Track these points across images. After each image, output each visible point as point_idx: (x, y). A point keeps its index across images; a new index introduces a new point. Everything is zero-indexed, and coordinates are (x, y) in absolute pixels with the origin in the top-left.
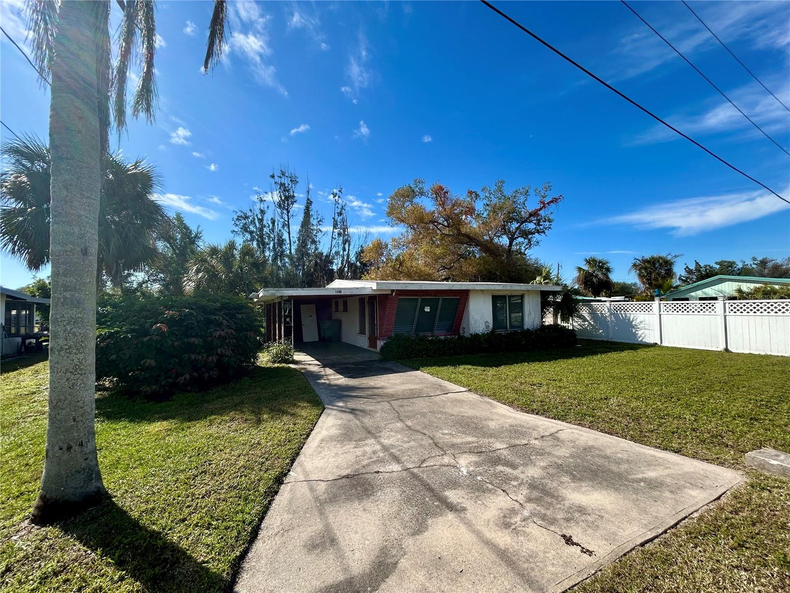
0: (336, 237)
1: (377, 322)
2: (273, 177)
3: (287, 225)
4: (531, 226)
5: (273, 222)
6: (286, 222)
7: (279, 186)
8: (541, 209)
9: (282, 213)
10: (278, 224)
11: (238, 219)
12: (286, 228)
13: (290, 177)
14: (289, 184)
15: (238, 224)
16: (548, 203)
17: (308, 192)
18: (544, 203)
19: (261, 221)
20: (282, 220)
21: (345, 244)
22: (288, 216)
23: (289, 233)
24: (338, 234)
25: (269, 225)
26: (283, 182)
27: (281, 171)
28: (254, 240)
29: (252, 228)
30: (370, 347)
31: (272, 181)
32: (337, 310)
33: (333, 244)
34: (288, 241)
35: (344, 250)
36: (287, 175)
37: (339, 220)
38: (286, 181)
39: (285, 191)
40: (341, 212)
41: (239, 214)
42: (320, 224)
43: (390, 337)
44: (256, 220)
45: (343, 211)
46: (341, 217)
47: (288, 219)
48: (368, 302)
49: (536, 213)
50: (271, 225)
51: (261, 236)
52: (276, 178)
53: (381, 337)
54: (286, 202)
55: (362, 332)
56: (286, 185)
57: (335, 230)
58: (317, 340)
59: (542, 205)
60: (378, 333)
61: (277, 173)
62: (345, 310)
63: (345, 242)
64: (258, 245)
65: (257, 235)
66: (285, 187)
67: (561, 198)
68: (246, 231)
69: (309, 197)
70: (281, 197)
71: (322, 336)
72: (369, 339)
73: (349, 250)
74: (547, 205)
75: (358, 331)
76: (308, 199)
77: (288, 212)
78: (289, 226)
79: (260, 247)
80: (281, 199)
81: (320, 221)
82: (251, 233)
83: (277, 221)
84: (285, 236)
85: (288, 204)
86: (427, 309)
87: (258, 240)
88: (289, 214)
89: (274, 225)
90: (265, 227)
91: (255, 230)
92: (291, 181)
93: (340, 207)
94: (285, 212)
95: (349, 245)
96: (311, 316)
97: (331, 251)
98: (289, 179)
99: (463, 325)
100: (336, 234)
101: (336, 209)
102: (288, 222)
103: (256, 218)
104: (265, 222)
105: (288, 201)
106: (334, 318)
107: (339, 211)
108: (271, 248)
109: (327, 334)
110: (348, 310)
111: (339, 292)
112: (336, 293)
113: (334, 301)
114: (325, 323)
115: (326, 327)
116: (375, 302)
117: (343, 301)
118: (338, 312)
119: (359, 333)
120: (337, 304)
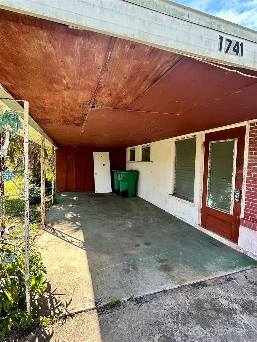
1: (241, 185)
30: (205, 226)
32: (133, 159)
48: (205, 145)
58: (110, 190)
60: (240, 209)
62: (147, 159)
71: (116, 187)
72: (203, 211)
75: (170, 189)
96: (104, 165)
106: (128, 168)
109: (122, 187)
110: (151, 159)
111: (234, 50)
112: (220, 49)
113: (129, 150)
114: (121, 174)
115: (122, 179)
116: (234, 142)
117: (143, 149)
118: (135, 161)
119: (173, 195)
120: (133, 153)
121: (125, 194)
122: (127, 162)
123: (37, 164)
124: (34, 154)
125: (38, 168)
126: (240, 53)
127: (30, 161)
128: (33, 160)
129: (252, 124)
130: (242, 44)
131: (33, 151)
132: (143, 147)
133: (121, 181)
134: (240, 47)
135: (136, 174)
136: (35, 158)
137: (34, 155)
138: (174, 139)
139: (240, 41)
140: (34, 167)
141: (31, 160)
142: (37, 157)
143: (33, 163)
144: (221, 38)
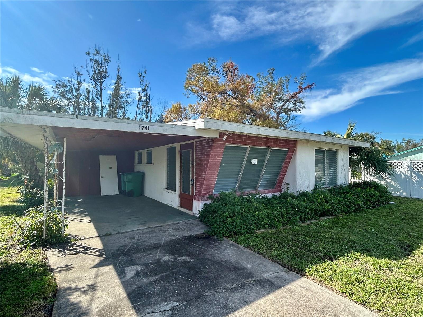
0: (141, 107)
1: (193, 176)
2: (88, 53)
3: (99, 94)
4: (291, 105)
5: (88, 92)
6: (99, 92)
7: (93, 62)
8: (300, 92)
9: (96, 85)
10: (92, 94)
11: (56, 87)
12: (99, 97)
13: (104, 56)
14: (102, 62)
15: (57, 91)
16: (305, 89)
17: (119, 70)
18: (302, 88)
19: (78, 90)
20: (96, 90)
21: (148, 113)
22: (101, 87)
23: (101, 101)
24: (142, 106)
25: (85, 95)
26: (97, 59)
27: (96, 50)
28: (70, 105)
29: (69, 96)
30: (181, 206)
31: (88, 57)
32: (140, 162)
33: (138, 112)
34: (100, 109)
35: (147, 118)
36: (101, 53)
37: (143, 94)
38: (101, 59)
39: (98, 66)
40: (145, 88)
41: (58, 83)
42: (128, 97)
43: (210, 197)
44: (74, 90)
45: (147, 88)
46: (145, 93)
47: (101, 90)
48: (180, 152)
49: (295, 95)
50: (86, 94)
51: (78, 103)
52: (92, 55)
53: (199, 196)
54: (100, 76)
55: (171, 187)
56: (100, 62)
57: (140, 103)
58: (117, 193)
59: (300, 90)
60: (194, 190)
61: (92, 51)
62: (150, 161)
63: (147, 112)
64: (74, 109)
65: (74, 102)
66: (99, 64)
67: (314, 85)
68: (64, 98)
69: (119, 74)
70: (95, 71)
71: (123, 189)
72: (181, 196)
73: (151, 118)
74: (304, 90)
75: (165, 185)
76: (119, 75)
77: (101, 84)
78: (101, 96)
79: (76, 112)
80: (95, 73)
81: (128, 94)
82: (69, 99)
83: (91, 91)
84: (98, 104)
85: (101, 78)
86: (255, 161)
87: (74, 105)
88: (102, 86)
89: (88, 94)
90: (81, 95)
91: (72, 97)
92: (105, 60)
93: (144, 84)
94: (98, 83)
95: (151, 114)
96: (111, 168)
97: (136, 118)
98: (103, 58)
99: (287, 179)
100: (141, 105)
101: (141, 86)
102: (101, 92)
103: (73, 87)
104: (81, 92)
105: (101, 75)
106: (136, 170)
107: (144, 87)
108: (86, 113)
109: (129, 187)
110: (153, 162)
111: (145, 129)
112: (140, 129)
113: (137, 153)
114: (127, 176)
115: (128, 180)
116: (190, 151)
117: (147, 153)
118: (141, 164)
119: (166, 189)
120: (140, 156)
121: (131, 194)
122: (135, 164)
123: (34, 169)
124: (30, 158)
125: (35, 173)
126: (148, 129)
127: (26, 167)
128: (30, 165)
129: (196, 142)
130: (148, 127)
131: (29, 156)
132: (148, 151)
133: (127, 182)
134: (147, 128)
135: (142, 176)
136: (32, 162)
137: (31, 160)
138: (166, 147)
139: (147, 126)
140: (30, 172)
141: (27, 165)
142: (33, 161)
143: (30, 168)
144: (140, 126)
